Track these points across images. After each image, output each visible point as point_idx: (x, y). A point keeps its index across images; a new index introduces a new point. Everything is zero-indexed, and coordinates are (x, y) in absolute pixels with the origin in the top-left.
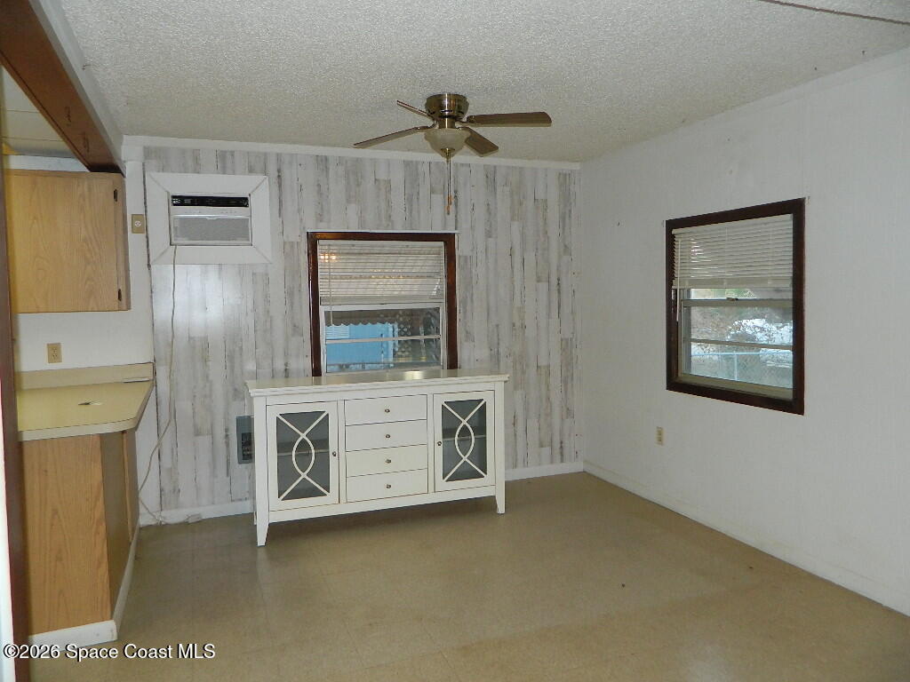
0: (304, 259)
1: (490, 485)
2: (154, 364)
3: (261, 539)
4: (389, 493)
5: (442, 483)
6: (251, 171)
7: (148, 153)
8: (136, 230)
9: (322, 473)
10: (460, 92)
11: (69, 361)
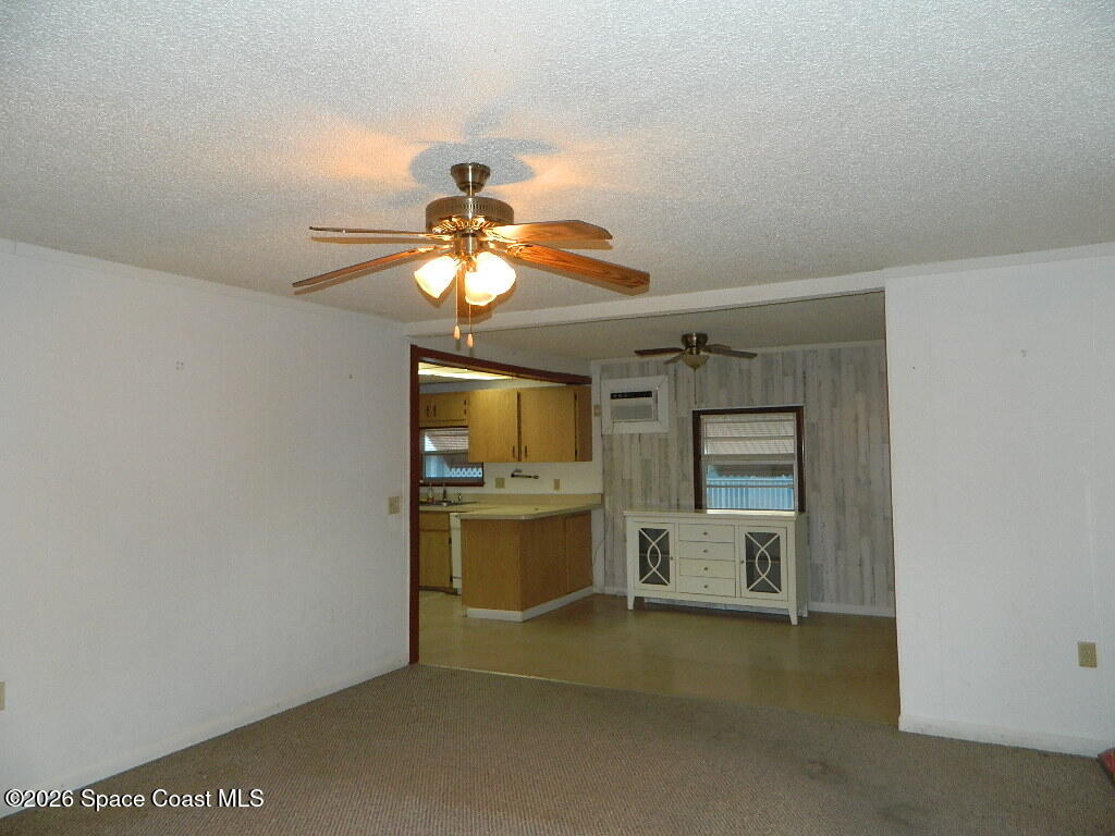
0: (690, 428)
1: (784, 600)
2: (603, 495)
3: (630, 606)
4: (706, 591)
5: (746, 592)
6: (658, 373)
7: (604, 369)
8: (596, 414)
9: (665, 569)
10: (704, 332)
11: (564, 490)
